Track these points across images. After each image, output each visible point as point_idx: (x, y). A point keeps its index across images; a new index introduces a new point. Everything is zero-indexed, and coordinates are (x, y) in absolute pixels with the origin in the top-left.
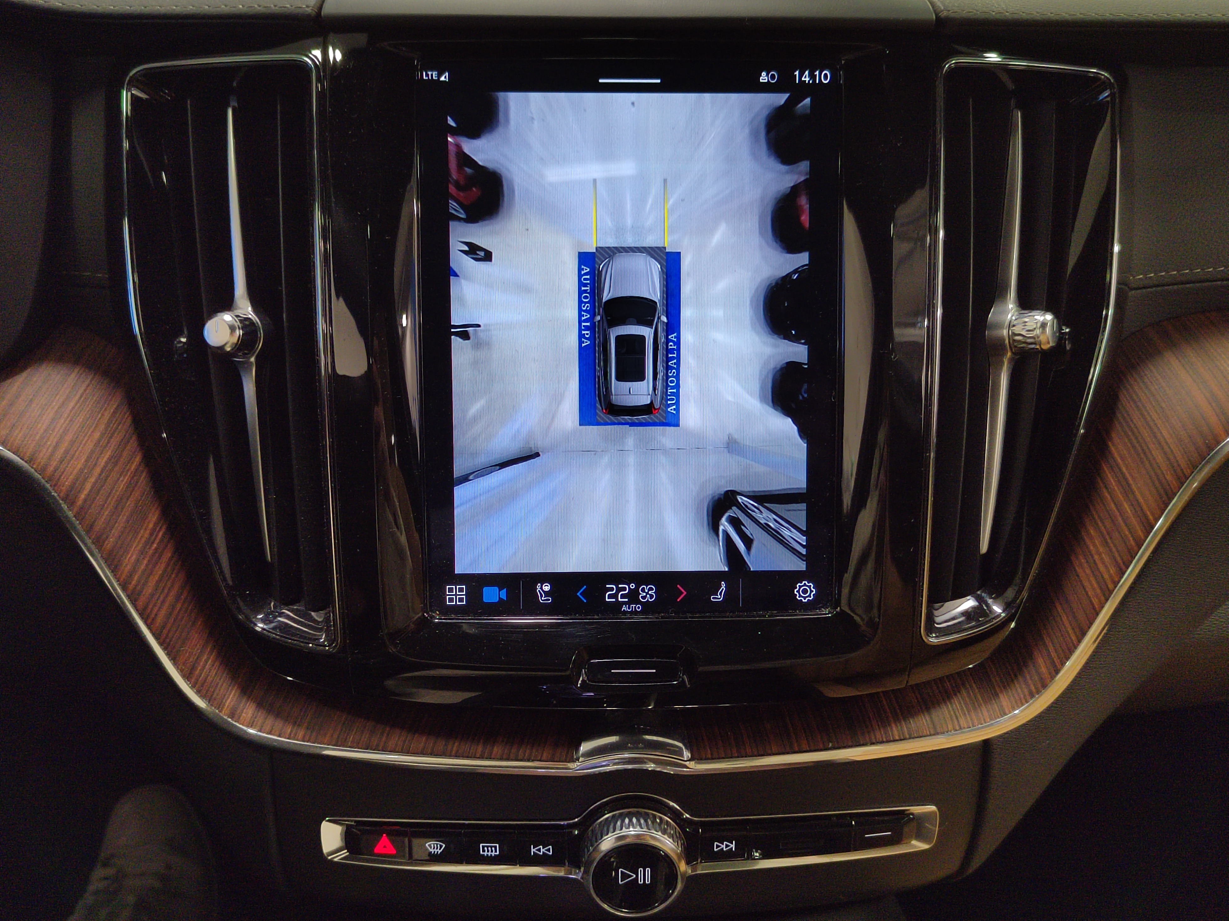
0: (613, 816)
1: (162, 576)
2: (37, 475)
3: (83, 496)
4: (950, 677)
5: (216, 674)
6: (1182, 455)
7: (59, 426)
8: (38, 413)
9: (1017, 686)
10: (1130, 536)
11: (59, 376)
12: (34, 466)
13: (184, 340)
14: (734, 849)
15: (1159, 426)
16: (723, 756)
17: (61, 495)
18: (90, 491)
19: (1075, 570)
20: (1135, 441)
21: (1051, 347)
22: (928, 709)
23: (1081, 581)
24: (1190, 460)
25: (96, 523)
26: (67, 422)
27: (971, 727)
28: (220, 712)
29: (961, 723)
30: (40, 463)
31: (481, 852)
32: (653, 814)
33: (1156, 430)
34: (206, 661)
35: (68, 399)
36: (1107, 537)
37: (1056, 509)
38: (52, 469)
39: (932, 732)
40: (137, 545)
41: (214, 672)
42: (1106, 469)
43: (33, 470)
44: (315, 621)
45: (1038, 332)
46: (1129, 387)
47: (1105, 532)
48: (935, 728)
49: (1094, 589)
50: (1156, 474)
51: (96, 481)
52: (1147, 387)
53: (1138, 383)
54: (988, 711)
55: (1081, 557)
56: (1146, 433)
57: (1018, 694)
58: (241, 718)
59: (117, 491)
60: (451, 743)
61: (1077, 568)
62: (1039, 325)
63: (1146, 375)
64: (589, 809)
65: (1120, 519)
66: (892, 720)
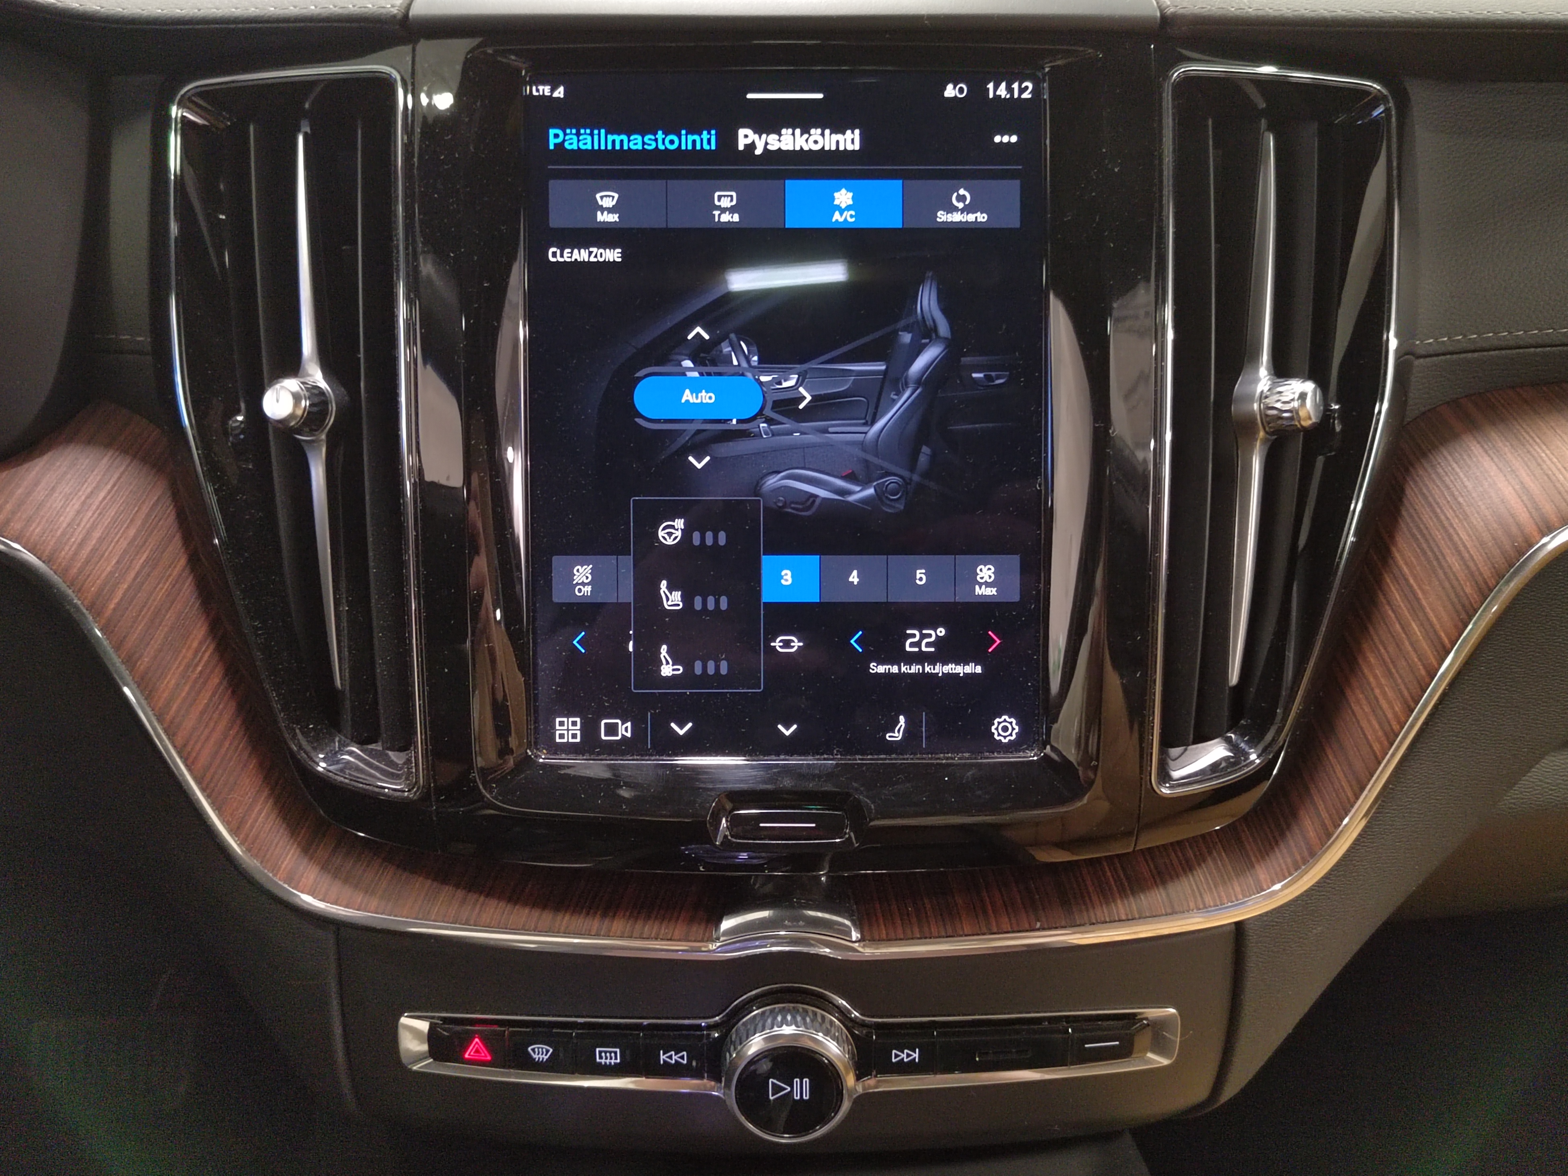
0: (763, 1013)
1: (207, 705)
2: (56, 579)
3: (112, 606)
4: (1193, 841)
5: (271, 828)
6: (1485, 561)
7: (85, 520)
8: (61, 504)
9: (1279, 855)
10: (1419, 663)
11: (88, 460)
12: (54, 568)
13: (240, 418)
14: (917, 1060)
15: (1455, 526)
16: (902, 937)
17: (86, 602)
18: (121, 600)
19: (1351, 708)
20: (1425, 546)
21: (1314, 424)
22: (1164, 883)
23: (1358, 722)
24: (1494, 568)
25: (127, 639)
26: (96, 515)
27: (1219, 906)
28: (275, 875)
29: (1206, 900)
30: (60, 564)
31: (598, 1060)
32: (813, 1011)
33: (1451, 531)
34: (260, 812)
35: (97, 488)
36: (1391, 666)
37: (1323, 628)
38: (75, 570)
39: (1169, 911)
40: (178, 668)
41: (267, 827)
42: (1388, 581)
43: (52, 572)
44: (392, 764)
45: (1296, 404)
46: (1417, 479)
47: (1389, 661)
48: (1172, 907)
49: (1374, 730)
50: (1453, 587)
51: (129, 587)
52: (1440, 478)
53: (1430, 475)
54: (1240, 885)
55: (1358, 692)
56: (1438, 535)
57: (1280, 865)
58: (301, 884)
59: (154, 600)
60: (559, 918)
61: (1352, 704)
62: (1296, 396)
63: (1439, 463)
64: (733, 1005)
65: (1407, 643)
66: (1118, 895)
